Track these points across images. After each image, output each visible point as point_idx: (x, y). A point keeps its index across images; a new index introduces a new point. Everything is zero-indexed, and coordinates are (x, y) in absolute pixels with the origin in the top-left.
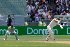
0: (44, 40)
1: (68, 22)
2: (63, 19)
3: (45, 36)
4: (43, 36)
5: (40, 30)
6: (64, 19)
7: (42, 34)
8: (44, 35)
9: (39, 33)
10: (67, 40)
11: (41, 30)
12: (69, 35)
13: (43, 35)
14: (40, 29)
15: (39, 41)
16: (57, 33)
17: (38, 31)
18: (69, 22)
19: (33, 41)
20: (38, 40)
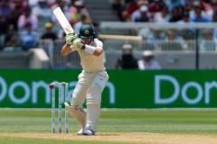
0: (57, 129)
1: (158, 51)
2: (139, 38)
3: (60, 110)
4: (53, 110)
5: (36, 85)
6: (144, 38)
7: (48, 101)
8: (57, 106)
9: (34, 100)
10: (154, 127)
11: (42, 84)
12: (165, 109)
13: (49, 106)
14: (37, 81)
15: (32, 131)
16: (112, 100)
17: (32, 91)
18: (165, 52)
19: (9, 132)
20: (30, 127)
